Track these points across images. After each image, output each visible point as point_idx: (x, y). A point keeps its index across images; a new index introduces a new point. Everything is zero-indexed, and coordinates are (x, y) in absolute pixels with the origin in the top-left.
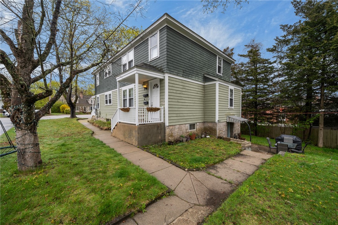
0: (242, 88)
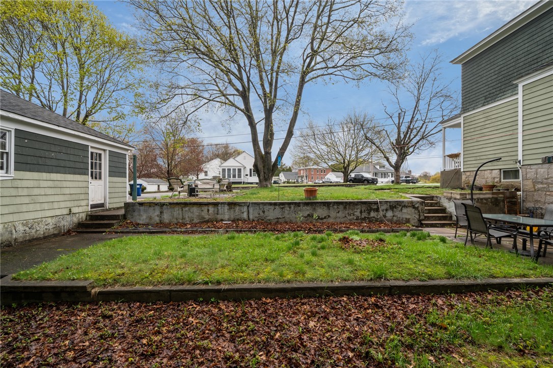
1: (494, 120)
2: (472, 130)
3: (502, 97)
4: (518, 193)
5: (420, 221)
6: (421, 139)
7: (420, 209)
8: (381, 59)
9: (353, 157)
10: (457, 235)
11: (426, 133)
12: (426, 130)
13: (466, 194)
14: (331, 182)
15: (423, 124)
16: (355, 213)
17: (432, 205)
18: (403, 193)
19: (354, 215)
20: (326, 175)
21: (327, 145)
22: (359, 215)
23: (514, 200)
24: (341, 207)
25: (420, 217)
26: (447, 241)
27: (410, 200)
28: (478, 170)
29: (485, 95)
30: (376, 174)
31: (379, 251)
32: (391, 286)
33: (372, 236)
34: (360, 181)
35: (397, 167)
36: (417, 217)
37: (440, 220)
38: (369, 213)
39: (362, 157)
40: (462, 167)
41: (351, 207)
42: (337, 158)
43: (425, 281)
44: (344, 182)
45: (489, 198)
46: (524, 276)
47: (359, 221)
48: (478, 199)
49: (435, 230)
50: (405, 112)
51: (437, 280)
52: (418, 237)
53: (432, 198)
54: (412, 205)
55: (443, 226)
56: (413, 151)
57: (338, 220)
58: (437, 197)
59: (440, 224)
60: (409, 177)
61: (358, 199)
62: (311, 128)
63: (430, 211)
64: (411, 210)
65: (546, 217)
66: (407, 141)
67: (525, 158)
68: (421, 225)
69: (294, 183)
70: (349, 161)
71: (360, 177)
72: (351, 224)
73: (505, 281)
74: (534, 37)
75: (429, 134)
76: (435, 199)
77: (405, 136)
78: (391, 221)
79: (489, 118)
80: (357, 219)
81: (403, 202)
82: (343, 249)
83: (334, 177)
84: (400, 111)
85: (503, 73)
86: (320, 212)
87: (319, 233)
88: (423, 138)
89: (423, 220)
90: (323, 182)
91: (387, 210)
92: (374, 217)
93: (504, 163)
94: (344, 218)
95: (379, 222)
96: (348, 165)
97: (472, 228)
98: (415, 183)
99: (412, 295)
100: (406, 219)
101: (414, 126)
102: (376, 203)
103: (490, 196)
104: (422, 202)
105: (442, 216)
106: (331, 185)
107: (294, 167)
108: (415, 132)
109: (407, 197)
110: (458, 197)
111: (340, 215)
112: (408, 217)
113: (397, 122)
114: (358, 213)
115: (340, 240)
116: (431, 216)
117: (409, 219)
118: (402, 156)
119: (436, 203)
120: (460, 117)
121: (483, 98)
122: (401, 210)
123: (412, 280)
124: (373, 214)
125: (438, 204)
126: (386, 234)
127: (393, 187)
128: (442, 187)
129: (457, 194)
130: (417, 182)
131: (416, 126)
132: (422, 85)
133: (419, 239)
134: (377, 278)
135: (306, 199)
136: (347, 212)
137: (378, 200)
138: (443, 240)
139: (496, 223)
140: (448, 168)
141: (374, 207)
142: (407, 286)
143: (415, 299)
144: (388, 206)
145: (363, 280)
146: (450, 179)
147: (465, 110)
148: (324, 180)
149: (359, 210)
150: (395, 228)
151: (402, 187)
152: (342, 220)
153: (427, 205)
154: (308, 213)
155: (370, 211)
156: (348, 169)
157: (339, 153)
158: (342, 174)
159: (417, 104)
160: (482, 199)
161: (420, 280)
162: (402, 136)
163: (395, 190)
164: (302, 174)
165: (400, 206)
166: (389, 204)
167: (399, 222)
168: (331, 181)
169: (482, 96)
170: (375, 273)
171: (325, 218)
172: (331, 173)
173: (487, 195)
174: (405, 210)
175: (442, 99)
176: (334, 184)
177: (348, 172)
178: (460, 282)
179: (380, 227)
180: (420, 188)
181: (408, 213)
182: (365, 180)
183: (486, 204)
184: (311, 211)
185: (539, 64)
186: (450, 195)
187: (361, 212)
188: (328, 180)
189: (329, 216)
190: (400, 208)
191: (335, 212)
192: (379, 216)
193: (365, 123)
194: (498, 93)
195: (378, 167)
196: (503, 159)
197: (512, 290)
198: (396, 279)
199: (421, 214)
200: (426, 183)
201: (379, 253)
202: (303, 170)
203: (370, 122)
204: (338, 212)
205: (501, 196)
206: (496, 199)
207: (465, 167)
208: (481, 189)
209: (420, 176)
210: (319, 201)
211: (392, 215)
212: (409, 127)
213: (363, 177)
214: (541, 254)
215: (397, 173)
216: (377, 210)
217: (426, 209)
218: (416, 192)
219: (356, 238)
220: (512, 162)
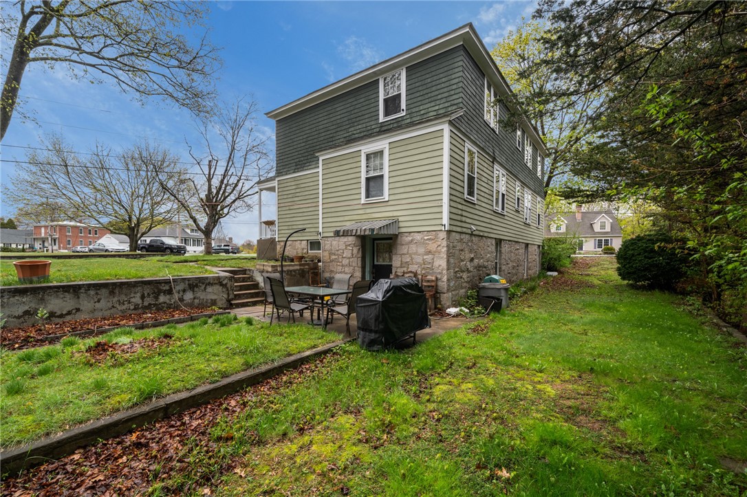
0: (448, 119)
1: (303, 190)
2: (285, 197)
3: (309, 167)
4: (320, 264)
5: (229, 301)
6: (236, 199)
7: (228, 286)
8: (182, 75)
9: (146, 213)
10: (266, 313)
11: (242, 193)
12: (243, 190)
13: (276, 266)
14: (107, 251)
15: (238, 181)
16: (132, 300)
17: (244, 280)
18: (213, 266)
19: (129, 303)
20: (99, 238)
21: (95, 188)
22: (140, 301)
23: (316, 271)
24: (104, 292)
25: (228, 296)
26: (254, 322)
27: (217, 275)
28: (287, 240)
29: (296, 161)
30: (186, 241)
31: (159, 354)
32: (167, 405)
33: (152, 333)
34: (157, 249)
35: (207, 232)
36: (226, 296)
37: (252, 297)
38: (157, 298)
39: (161, 214)
40: (276, 236)
41: (124, 290)
42: (116, 212)
43: (217, 381)
44: (131, 251)
45: (297, 270)
46: (314, 347)
47: (140, 311)
48: (288, 271)
49: (245, 311)
50: (217, 161)
51: (232, 376)
52: (221, 324)
53: (244, 271)
54: (219, 281)
55: (254, 304)
56: (228, 213)
57: (99, 315)
58: (250, 270)
59: (252, 302)
60: (229, 246)
61: (138, 278)
62: (59, 151)
63: (241, 288)
64: (217, 288)
65: (334, 286)
66: (220, 199)
67: (325, 230)
68: (230, 306)
69: (23, 250)
70: (138, 219)
71: (159, 244)
72: (123, 318)
73: (299, 356)
74: (331, 116)
75: (245, 195)
76: (248, 272)
77: (218, 193)
78: (191, 305)
79: (299, 186)
80: (135, 309)
81: (207, 278)
82: (91, 365)
83: (112, 243)
84: (210, 158)
85: (309, 142)
86: (58, 304)
87: (50, 343)
88: (238, 198)
89: (232, 299)
90: (90, 251)
91: (184, 291)
92: (165, 303)
93: (308, 234)
94: (110, 309)
95: (174, 308)
96: (138, 224)
97: (277, 303)
98: (235, 253)
99: (198, 406)
100: (212, 300)
101: (228, 181)
102: (167, 282)
103: (298, 267)
104: (231, 277)
105: (255, 292)
106: (106, 254)
107: (22, 219)
108: (229, 189)
109: (214, 271)
110: (270, 269)
111: (103, 304)
112: (214, 297)
113: (207, 172)
114: (137, 299)
115: (89, 350)
116: (242, 294)
117: (215, 300)
118: (215, 218)
119: (249, 278)
120: (274, 180)
121: (294, 164)
122: (205, 289)
123: (200, 386)
124: (162, 298)
125: (251, 278)
126: (178, 325)
127: (202, 259)
128: (259, 258)
129: (268, 266)
130: (238, 252)
131: (230, 182)
132: (236, 132)
133: (223, 325)
134: (146, 399)
135: (20, 281)
136: (116, 299)
137: (171, 278)
138: (249, 322)
139: (299, 296)
140: (263, 237)
141: (164, 288)
142: (191, 397)
143: (201, 412)
144: (187, 285)
145: (118, 410)
146: (266, 248)
147: (279, 173)
148: (91, 247)
149: (139, 295)
150: (195, 314)
151: (213, 258)
152: (107, 313)
153: (237, 280)
154: (26, 308)
155: (159, 295)
156: (138, 230)
157: (120, 203)
158: (126, 238)
159: (231, 155)
160: (291, 271)
161: (210, 383)
162: (214, 191)
163: (202, 262)
164: (43, 235)
165: (203, 284)
166: (187, 282)
167: (203, 306)
168: (106, 248)
169: (293, 161)
170: (142, 393)
171: (69, 313)
172: (108, 235)
173: (295, 266)
174: (209, 289)
175: (259, 156)
176: (113, 253)
177: (136, 235)
178: (257, 371)
179: (173, 316)
180: (234, 259)
181: (214, 293)
182: (166, 248)
183: (295, 276)
184: (33, 305)
185: (334, 143)
186: (262, 267)
187: (143, 297)
188: (100, 247)
189: (78, 310)
190: (203, 286)
191: (92, 301)
192: (173, 301)
193: (165, 165)
194: (305, 161)
195: (189, 231)
196: (307, 230)
197: (304, 365)
198: (177, 391)
199: (231, 292)
200: (249, 253)
201: (156, 359)
202: (46, 227)
203: (172, 165)
204: (99, 301)
205: (307, 267)
206: (303, 270)
207: (280, 236)
208: (292, 260)
209: (243, 245)
210: (55, 284)
211: (192, 297)
212: (222, 182)
213: (163, 243)
214: (329, 320)
215: (207, 240)
216: (170, 292)
217: (236, 286)
218: (227, 264)
219: (125, 340)
220: (314, 234)
